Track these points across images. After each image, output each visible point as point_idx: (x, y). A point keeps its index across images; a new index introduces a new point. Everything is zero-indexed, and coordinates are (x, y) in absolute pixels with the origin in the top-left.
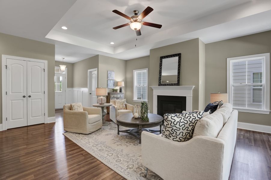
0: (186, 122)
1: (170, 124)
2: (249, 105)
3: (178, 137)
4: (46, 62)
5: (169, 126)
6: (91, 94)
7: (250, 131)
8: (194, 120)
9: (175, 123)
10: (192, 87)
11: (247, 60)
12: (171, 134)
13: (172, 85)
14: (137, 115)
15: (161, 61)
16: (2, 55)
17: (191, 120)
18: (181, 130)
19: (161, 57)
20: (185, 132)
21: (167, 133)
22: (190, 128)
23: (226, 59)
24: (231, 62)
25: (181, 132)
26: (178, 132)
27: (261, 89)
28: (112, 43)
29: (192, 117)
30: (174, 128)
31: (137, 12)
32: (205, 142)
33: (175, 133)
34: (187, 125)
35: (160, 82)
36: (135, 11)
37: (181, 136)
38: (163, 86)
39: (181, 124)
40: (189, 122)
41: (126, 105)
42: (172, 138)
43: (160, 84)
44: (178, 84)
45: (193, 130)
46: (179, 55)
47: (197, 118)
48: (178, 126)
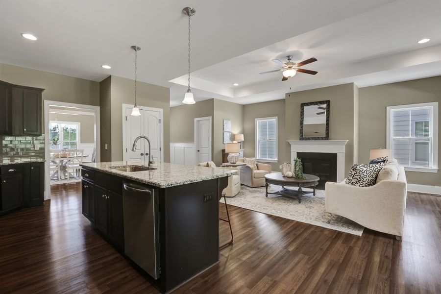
0: (371, 171)
1: (358, 172)
2: (413, 163)
3: (364, 183)
4: (161, 110)
5: (358, 174)
6: (199, 151)
7: (414, 193)
8: (377, 170)
9: (363, 171)
10: (345, 142)
11: (410, 109)
12: (358, 181)
13: (318, 139)
14: (290, 174)
15: (303, 110)
16: (123, 104)
17: (375, 169)
18: (368, 178)
19: (302, 104)
20: (370, 179)
21: (354, 181)
22: (374, 176)
23: (386, 108)
24: (392, 112)
25: (367, 179)
26: (365, 179)
27: (427, 144)
28: (236, 85)
29: (375, 168)
30: (362, 176)
31: (290, 58)
32: (391, 183)
33: (362, 180)
34: (372, 174)
35: (302, 136)
36: (289, 57)
37: (366, 182)
38: (306, 140)
39: (368, 172)
40: (374, 171)
41: (257, 165)
42: (359, 184)
43: (302, 138)
44: (327, 137)
45: (376, 177)
46: (328, 102)
47: (379, 168)
48: (365, 174)
